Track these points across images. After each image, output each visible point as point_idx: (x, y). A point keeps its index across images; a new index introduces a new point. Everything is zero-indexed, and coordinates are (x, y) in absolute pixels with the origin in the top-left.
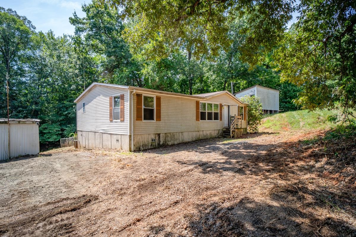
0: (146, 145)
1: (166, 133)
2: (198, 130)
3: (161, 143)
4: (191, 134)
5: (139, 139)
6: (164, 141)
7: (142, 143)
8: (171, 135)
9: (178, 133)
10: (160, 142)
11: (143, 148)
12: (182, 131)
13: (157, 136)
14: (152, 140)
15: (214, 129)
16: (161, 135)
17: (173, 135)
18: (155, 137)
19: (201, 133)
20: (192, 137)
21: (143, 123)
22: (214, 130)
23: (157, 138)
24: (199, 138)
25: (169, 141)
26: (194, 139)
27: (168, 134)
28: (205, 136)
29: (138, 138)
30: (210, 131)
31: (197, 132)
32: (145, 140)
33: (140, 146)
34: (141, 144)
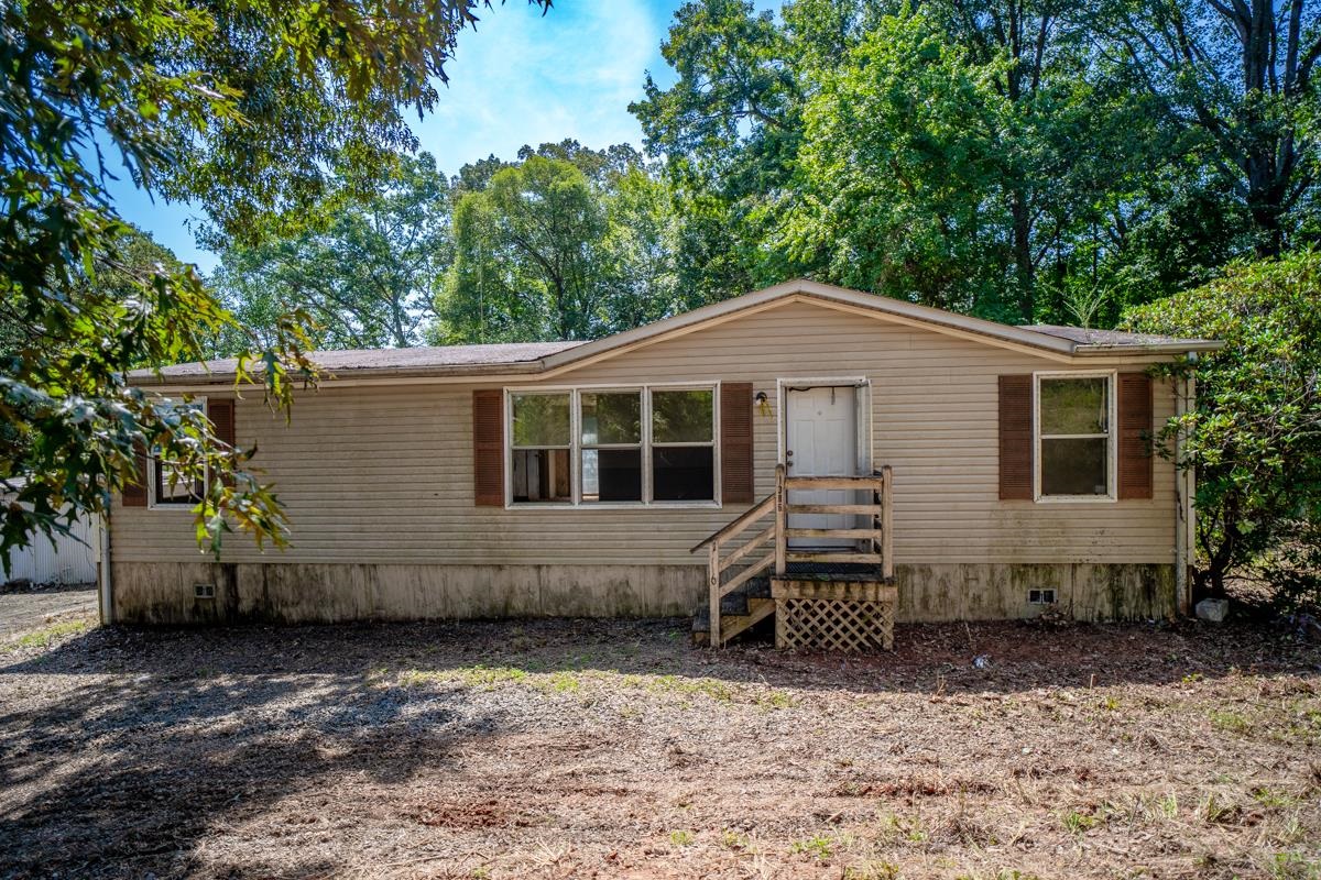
0: (168, 608)
1: (266, 566)
2: (497, 560)
3: (246, 605)
4: (434, 578)
5: (140, 579)
6: (257, 601)
7: (151, 596)
8: (296, 574)
9: (340, 570)
10: (237, 600)
11: (158, 616)
12: (366, 560)
13: (219, 572)
14: (199, 590)
15: (655, 561)
16: (241, 572)
17: (310, 578)
18: (213, 579)
19: (525, 579)
20: (445, 599)
21: (152, 514)
22: (661, 569)
23: (221, 582)
24: (507, 605)
25: (285, 605)
26: (464, 609)
27: (280, 571)
28: (561, 600)
29: (135, 574)
30: (618, 575)
31: (485, 574)
32: (166, 585)
33: (144, 608)
34: (150, 602)
